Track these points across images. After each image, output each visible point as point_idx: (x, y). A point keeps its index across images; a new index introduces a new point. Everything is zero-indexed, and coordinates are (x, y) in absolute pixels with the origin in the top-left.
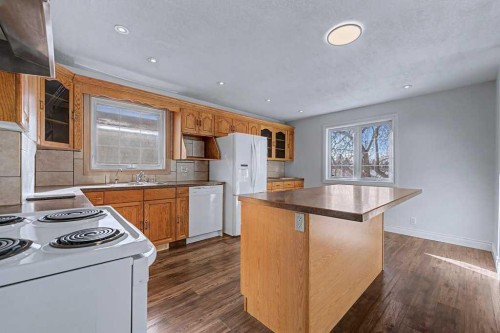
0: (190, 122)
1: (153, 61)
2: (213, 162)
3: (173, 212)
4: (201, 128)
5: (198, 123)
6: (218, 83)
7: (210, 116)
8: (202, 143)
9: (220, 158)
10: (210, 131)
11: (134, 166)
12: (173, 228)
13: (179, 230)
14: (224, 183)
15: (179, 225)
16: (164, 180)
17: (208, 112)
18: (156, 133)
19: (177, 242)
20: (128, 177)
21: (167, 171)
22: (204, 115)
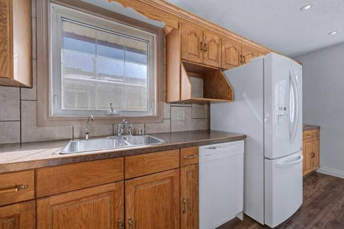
0: (192, 45)
2: (217, 108)
4: (206, 55)
5: (203, 47)
7: (216, 38)
8: (199, 81)
10: (217, 61)
12: (176, 222)
13: (185, 224)
14: (244, 137)
15: (185, 216)
17: (214, 33)
21: (159, 118)
22: (209, 37)
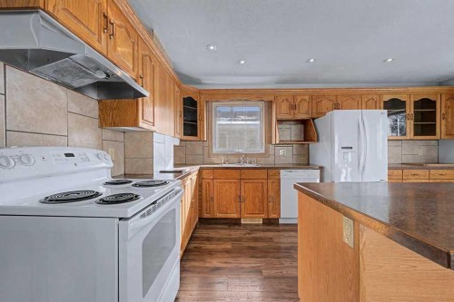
0: (285, 107)
1: (242, 62)
2: (312, 145)
3: (265, 191)
4: (296, 112)
5: (293, 107)
6: (308, 61)
7: (307, 97)
8: (301, 127)
9: (318, 140)
10: (307, 113)
11: (240, 151)
12: (265, 206)
13: (270, 208)
14: (321, 168)
15: (271, 204)
16: (263, 163)
17: (304, 95)
18: (258, 122)
19: (269, 219)
20: (236, 159)
21: (266, 154)
22: (299, 99)
